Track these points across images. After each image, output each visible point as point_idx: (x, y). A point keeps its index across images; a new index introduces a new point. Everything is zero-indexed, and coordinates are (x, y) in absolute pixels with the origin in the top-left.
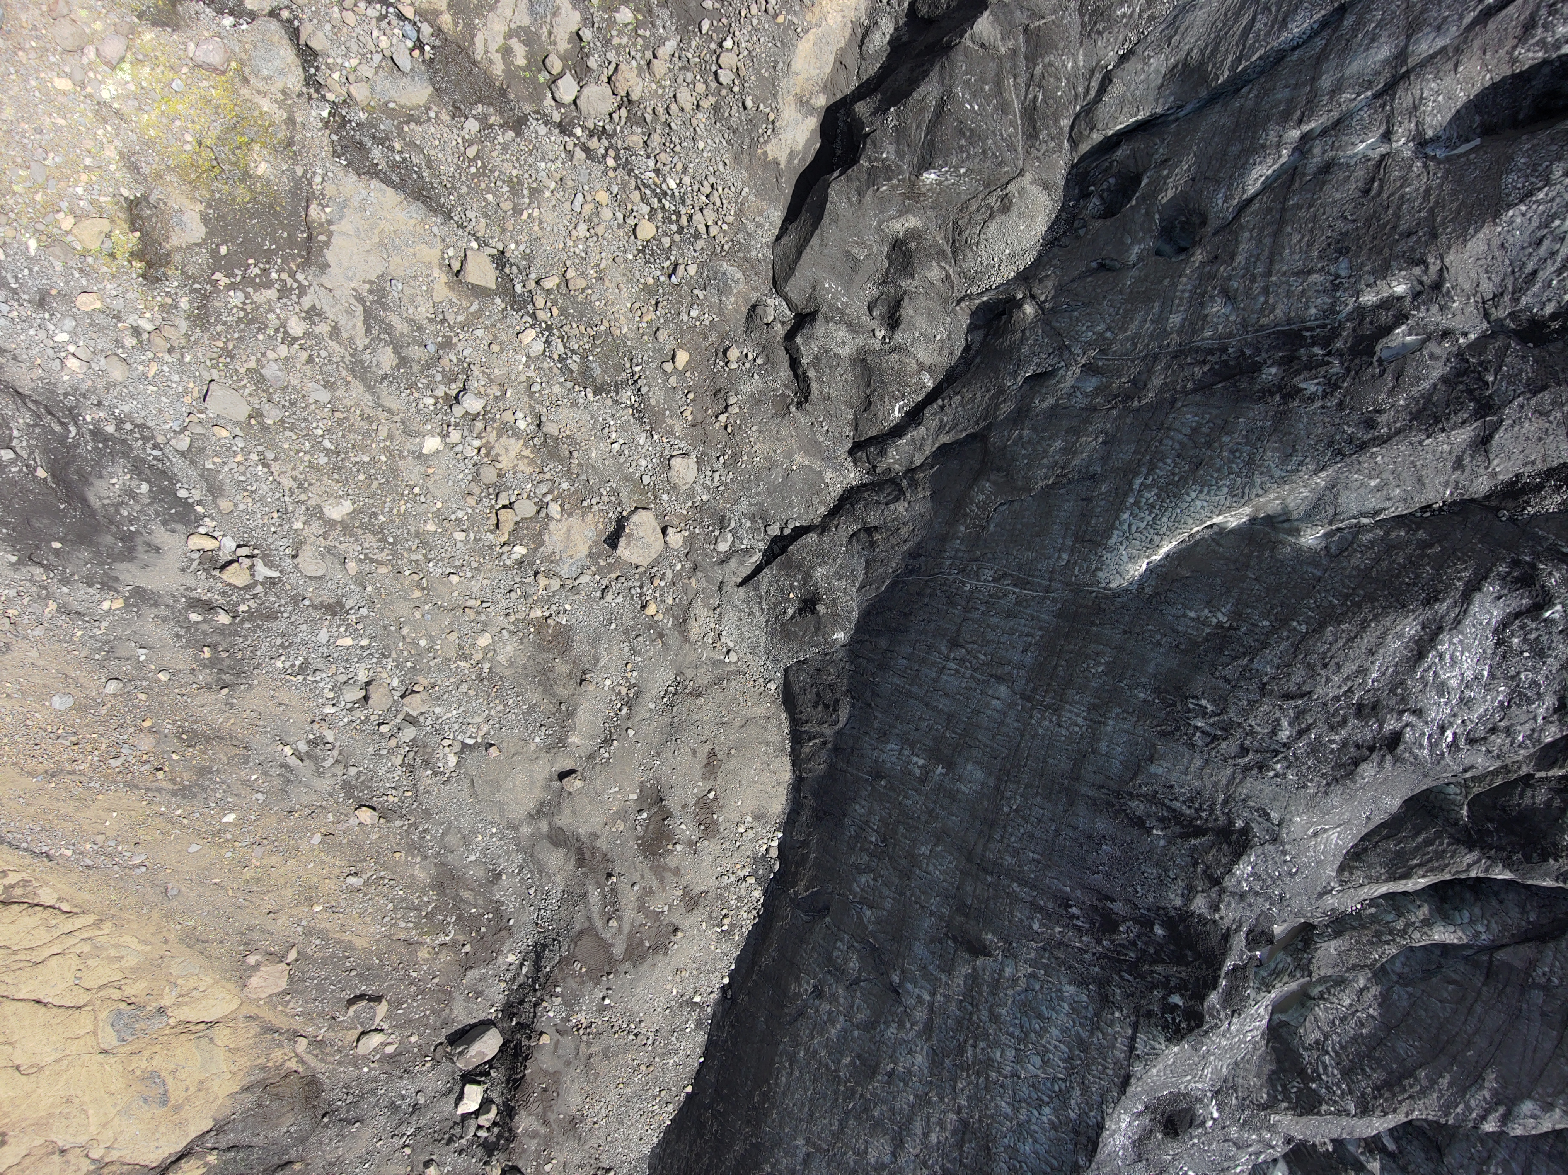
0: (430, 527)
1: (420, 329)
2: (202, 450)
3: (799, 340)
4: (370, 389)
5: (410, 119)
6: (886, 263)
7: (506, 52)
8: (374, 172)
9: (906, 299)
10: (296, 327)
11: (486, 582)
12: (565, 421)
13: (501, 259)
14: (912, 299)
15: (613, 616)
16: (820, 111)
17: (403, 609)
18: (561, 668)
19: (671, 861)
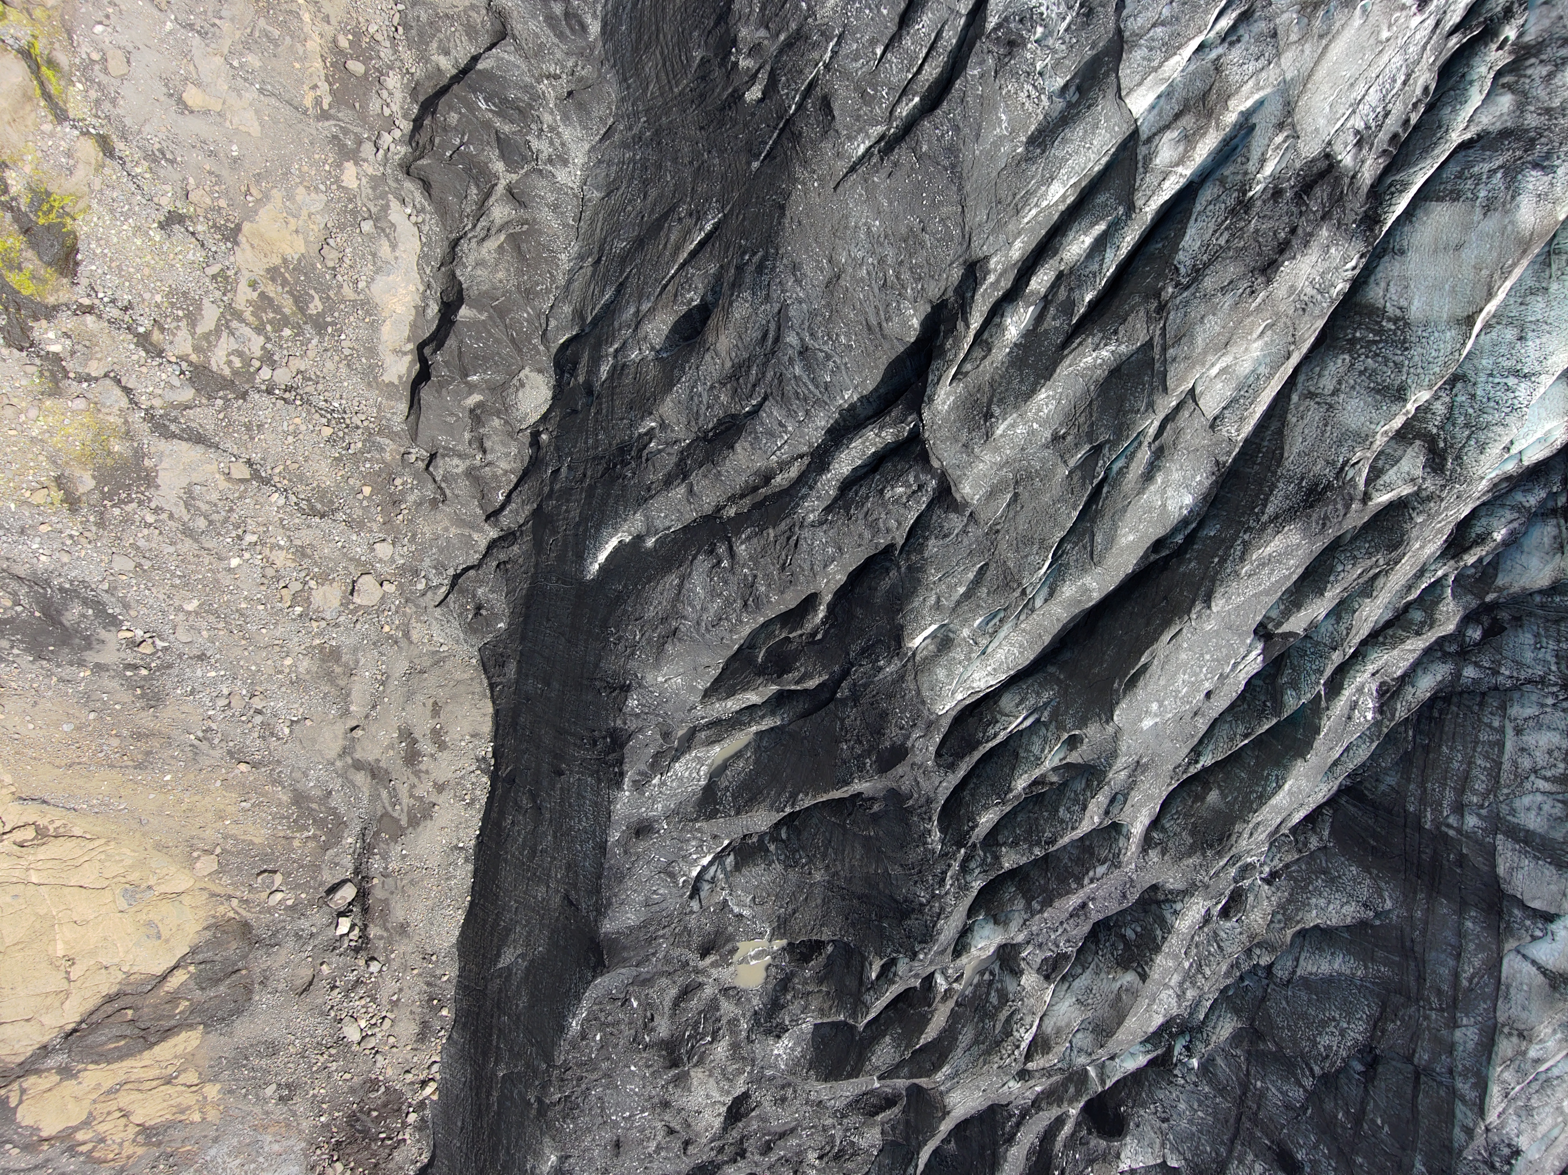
0: (243, 605)
1: (215, 505)
2: (115, 588)
3: (432, 471)
4: (196, 541)
5: (187, 407)
6: (470, 420)
7: (229, 363)
8: (174, 436)
9: (485, 438)
10: (150, 519)
11: (283, 629)
12: (305, 537)
13: (249, 463)
14: (489, 437)
15: (364, 636)
16: (411, 351)
17: (238, 651)
18: (338, 670)
19: (423, 767)
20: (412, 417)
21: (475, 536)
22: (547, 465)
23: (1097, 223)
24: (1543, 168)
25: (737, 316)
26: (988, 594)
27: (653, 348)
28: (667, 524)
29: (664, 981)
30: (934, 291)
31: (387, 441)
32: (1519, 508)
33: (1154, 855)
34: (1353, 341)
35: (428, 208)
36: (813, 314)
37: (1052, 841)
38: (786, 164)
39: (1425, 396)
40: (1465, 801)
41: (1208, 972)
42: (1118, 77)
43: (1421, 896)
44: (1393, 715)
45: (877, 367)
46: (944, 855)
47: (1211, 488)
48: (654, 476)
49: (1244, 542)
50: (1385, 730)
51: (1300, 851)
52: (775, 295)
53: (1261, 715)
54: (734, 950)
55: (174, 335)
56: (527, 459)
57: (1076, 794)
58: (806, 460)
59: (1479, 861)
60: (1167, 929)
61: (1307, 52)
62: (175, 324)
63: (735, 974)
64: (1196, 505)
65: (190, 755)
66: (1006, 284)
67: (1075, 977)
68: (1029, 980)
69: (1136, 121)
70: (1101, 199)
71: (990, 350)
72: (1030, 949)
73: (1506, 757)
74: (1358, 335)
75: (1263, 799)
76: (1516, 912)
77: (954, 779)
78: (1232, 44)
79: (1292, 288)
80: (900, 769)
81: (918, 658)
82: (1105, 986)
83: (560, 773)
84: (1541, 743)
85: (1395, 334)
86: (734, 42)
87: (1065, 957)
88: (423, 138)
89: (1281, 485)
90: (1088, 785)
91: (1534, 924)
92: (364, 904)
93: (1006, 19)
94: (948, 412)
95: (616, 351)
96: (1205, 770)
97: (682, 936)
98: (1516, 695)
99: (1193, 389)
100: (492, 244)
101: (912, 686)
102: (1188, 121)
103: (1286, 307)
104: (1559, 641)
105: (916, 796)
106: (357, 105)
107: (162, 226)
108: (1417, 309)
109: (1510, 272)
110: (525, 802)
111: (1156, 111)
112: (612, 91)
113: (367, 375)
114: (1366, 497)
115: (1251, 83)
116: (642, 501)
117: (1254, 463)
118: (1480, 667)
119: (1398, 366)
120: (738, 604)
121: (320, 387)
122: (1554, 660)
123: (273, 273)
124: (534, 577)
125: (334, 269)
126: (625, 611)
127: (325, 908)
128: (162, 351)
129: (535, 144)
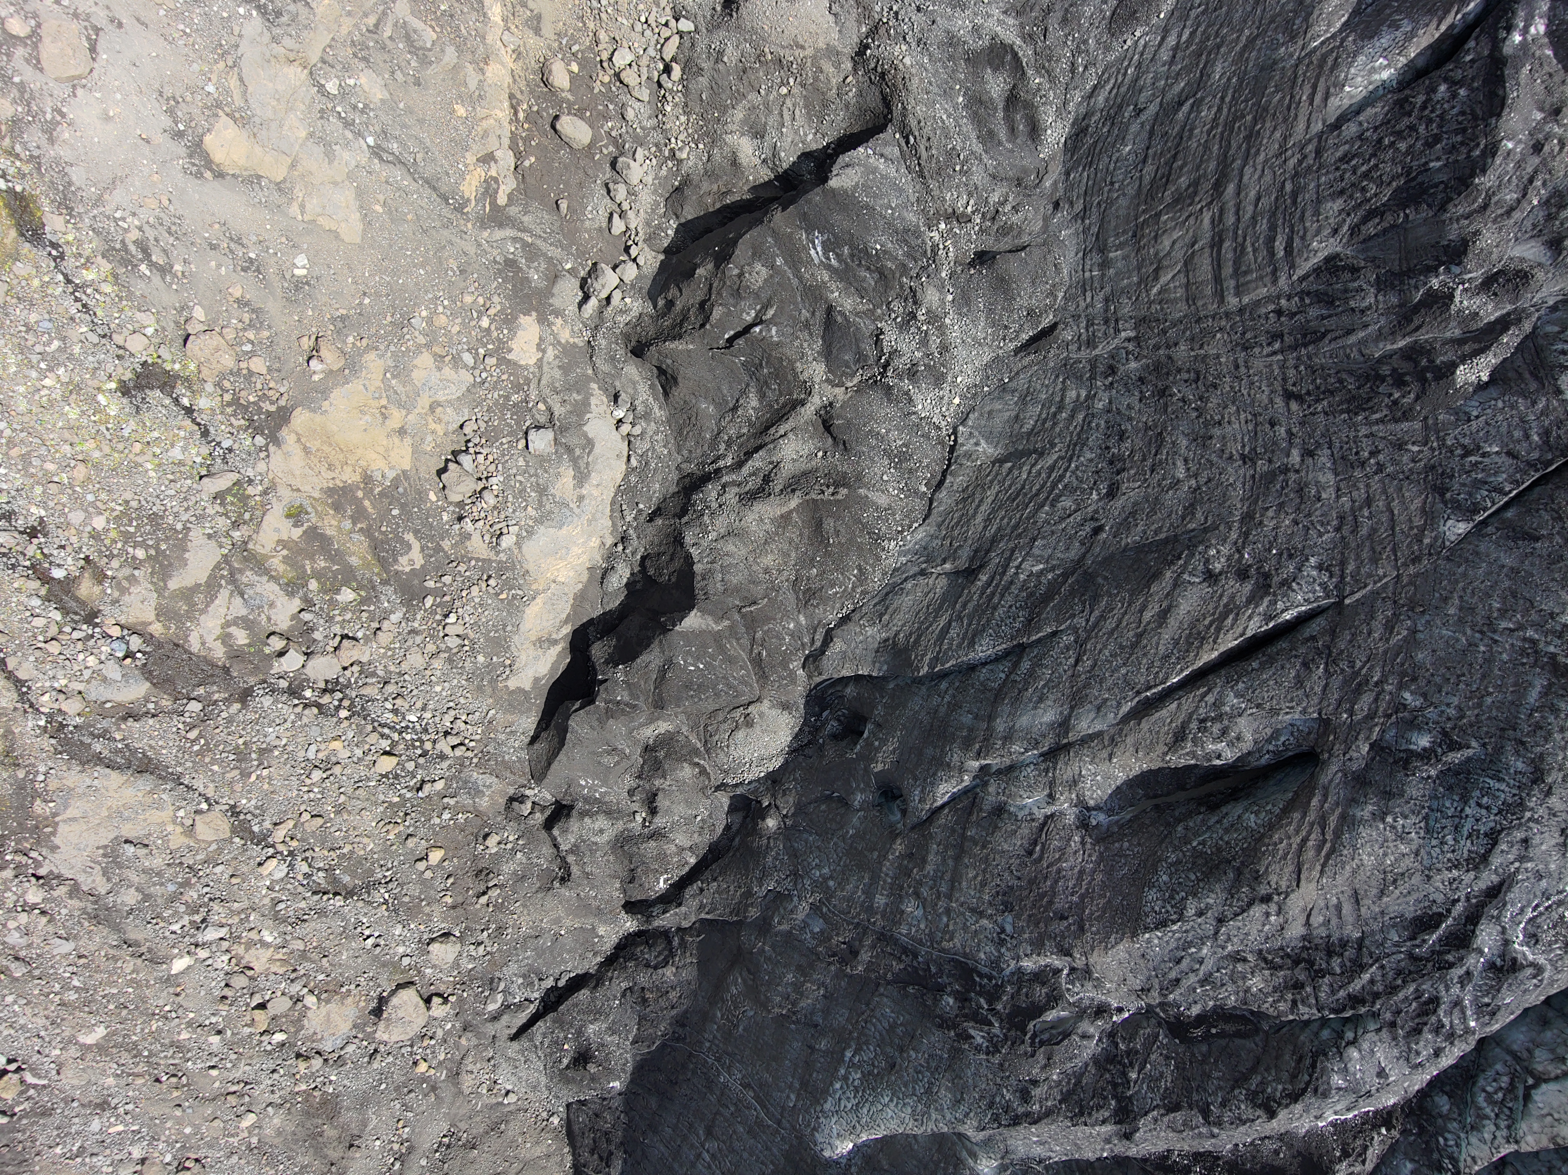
3: (556, 832)
5: (130, 715)
6: (641, 761)
7: (226, 638)
8: (97, 761)
9: (660, 795)
10: (35, 896)
11: (247, 1068)
12: (312, 934)
13: (234, 813)
15: (383, 1077)
16: (565, 638)
18: (330, 1132)
20: (542, 744)
21: (601, 931)
31: (489, 779)
35: (657, 414)
55: (123, 591)
56: (720, 830)
62: (126, 572)
88: (685, 297)
100: (769, 510)
107: (124, 390)
112: (1065, 263)
123: (339, 497)
125: (461, 505)
128: (94, 614)
129: (890, 338)
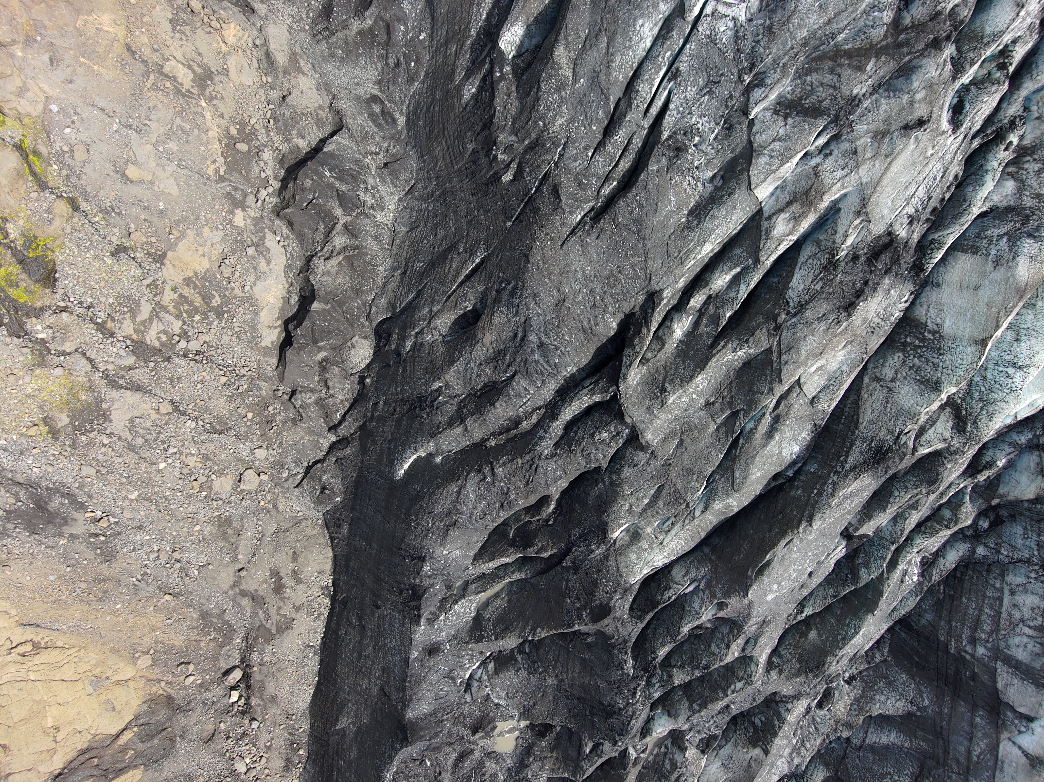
0: (168, 493)
1: (149, 430)
2: (83, 486)
3: (293, 401)
4: (137, 453)
5: (130, 369)
6: (319, 369)
7: (158, 338)
8: (122, 387)
10: (106, 441)
11: (194, 507)
12: (209, 448)
13: (172, 402)
14: (331, 379)
15: (247, 508)
16: (280, 325)
17: (164, 524)
18: (230, 532)
19: (286, 595)
20: (280, 368)
21: (321, 441)
22: (370, 399)
23: (734, 268)
24: (1035, 237)
25: (497, 322)
26: (664, 505)
27: (441, 334)
28: (450, 448)
29: (448, 749)
30: (626, 308)
31: (264, 383)
32: (1014, 444)
33: (774, 674)
34: (905, 344)
35: (291, 236)
36: (547, 323)
37: (706, 667)
38: (529, 227)
39: (954, 390)
40: (977, 637)
41: (808, 746)
42: (749, 176)
43: (947, 698)
44: (931, 578)
45: (589, 351)
46: (635, 677)
47: (811, 441)
48: (442, 418)
49: (833, 482)
50: (925, 588)
51: (869, 663)
52: (522, 310)
53: (845, 583)
54: (495, 727)
55: (122, 323)
56: (356, 392)
57: (723, 636)
58: (542, 411)
59: (985, 678)
60: (783, 721)
61: (877, 166)
62: (122, 316)
63: (494, 743)
64: (801, 452)
65: (133, 591)
66: (674, 302)
67: (720, 747)
68: (691, 753)
69: (761, 203)
70: (737, 251)
71: (663, 345)
72: (692, 733)
73: (1004, 609)
74: (908, 340)
75: (846, 640)
76: (1009, 713)
77: (641, 626)
78: (826, 156)
79: (865, 319)
80: (606, 621)
81: (617, 545)
82: (741, 755)
83: (378, 607)
84: (1027, 602)
85: (933, 343)
86: (495, 143)
87: (714, 737)
88: (288, 194)
89: (857, 443)
90: (731, 631)
91: (1021, 722)
92: (247, 682)
93: (675, 133)
94: (636, 386)
95: (416, 333)
96: (808, 617)
97: (459, 719)
98: (1011, 567)
99: (799, 379)
100: (334, 262)
101: (614, 564)
102: (795, 208)
103: (861, 331)
104: (1040, 535)
105: (616, 637)
106: (243, 172)
107: (112, 254)
108: (948, 327)
109: (1011, 312)
110: (354, 620)
111: (774, 198)
112: (413, 163)
113: (251, 342)
114: (915, 450)
115: (838, 184)
116: (434, 435)
117: (839, 423)
118: (988, 547)
119: (935, 366)
120: (497, 505)
121: (219, 351)
122: (1036, 547)
123: (188, 282)
124: (361, 469)
125: (229, 278)
126: (422, 507)
127: (222, 685)
128: (114, 333)
129: (362, 197)
